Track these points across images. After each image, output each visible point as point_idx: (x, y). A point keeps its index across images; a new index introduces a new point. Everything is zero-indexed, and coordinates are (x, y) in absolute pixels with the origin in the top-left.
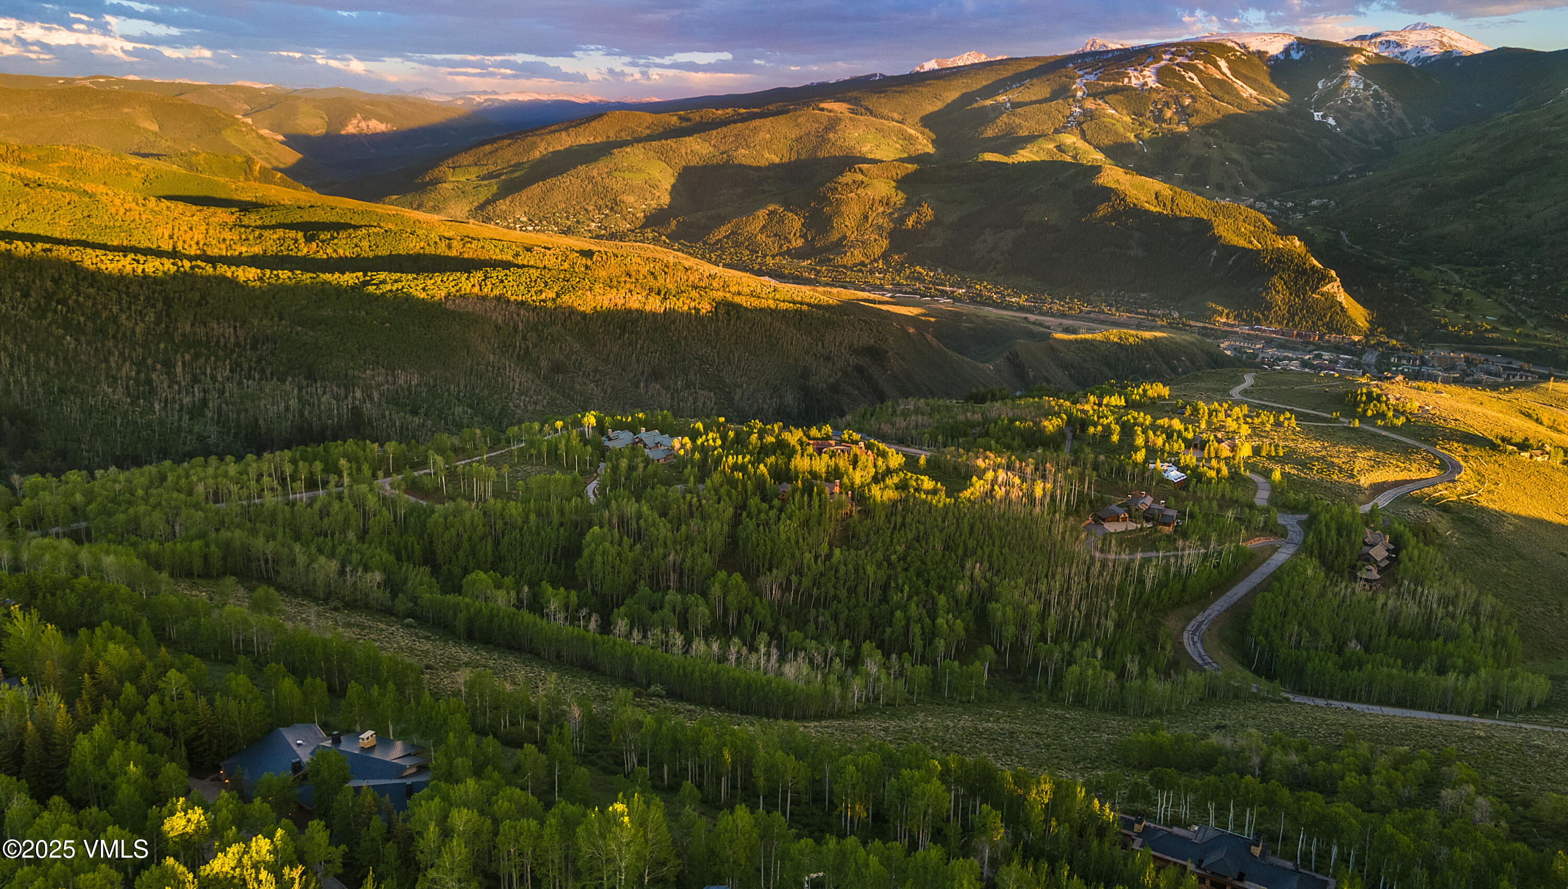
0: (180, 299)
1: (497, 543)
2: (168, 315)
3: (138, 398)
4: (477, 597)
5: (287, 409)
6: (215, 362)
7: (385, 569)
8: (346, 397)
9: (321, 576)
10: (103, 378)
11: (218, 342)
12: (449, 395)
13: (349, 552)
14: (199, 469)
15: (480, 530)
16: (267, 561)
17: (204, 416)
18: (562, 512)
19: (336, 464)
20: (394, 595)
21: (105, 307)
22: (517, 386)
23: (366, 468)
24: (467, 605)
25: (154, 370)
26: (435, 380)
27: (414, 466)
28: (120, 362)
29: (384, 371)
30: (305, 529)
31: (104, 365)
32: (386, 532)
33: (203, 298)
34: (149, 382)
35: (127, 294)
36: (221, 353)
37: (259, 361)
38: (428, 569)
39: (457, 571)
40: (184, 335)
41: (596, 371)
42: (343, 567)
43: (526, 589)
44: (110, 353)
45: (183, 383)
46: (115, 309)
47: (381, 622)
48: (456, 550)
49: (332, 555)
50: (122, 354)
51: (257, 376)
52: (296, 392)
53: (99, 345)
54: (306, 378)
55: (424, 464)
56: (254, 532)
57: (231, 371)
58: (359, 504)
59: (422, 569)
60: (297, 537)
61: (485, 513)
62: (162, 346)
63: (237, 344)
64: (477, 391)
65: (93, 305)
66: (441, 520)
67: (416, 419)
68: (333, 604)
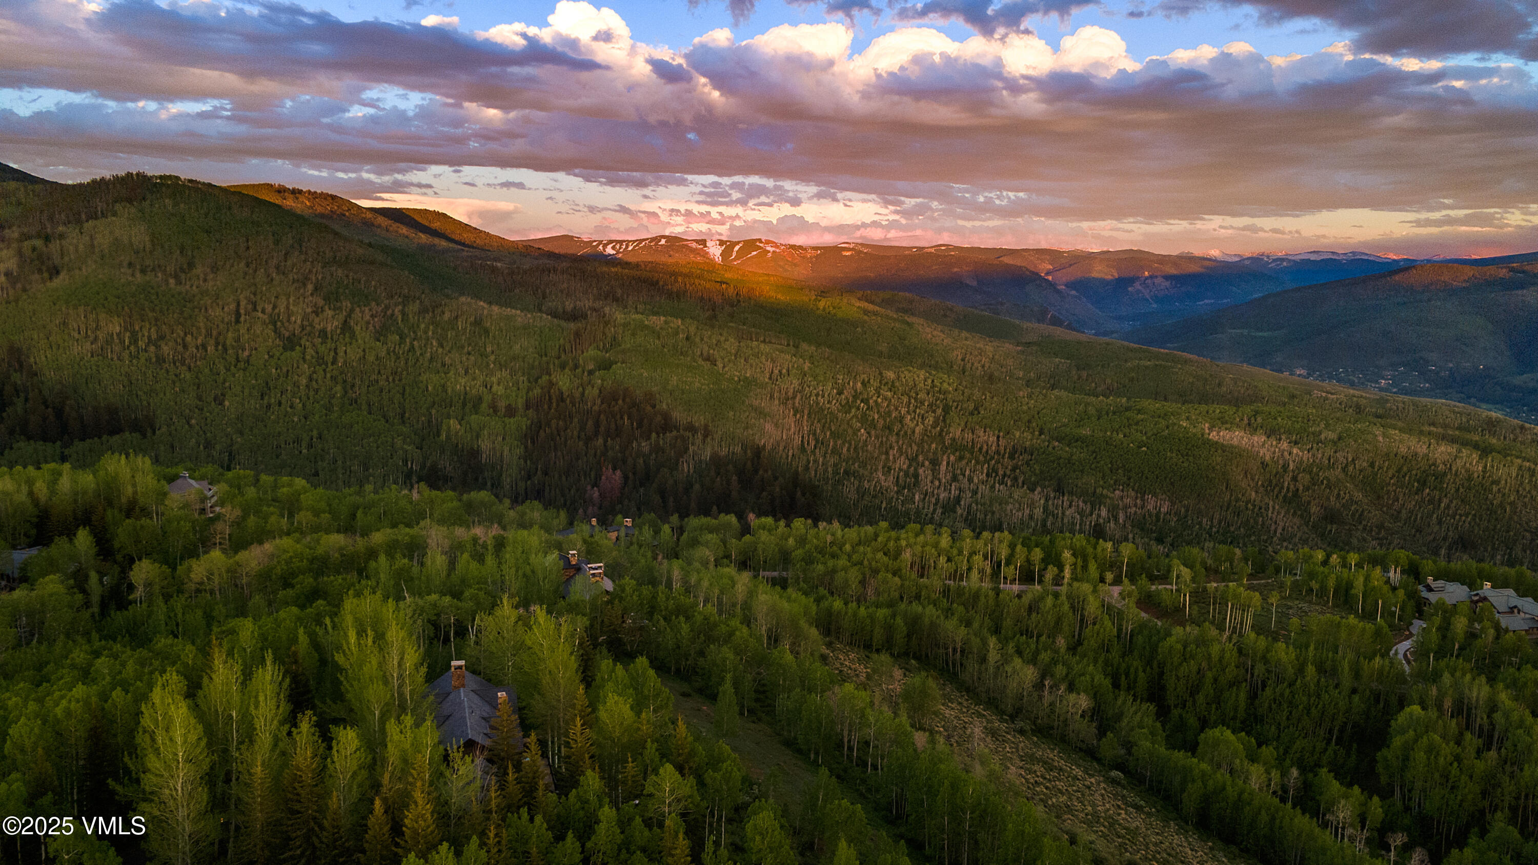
0: (956, 408)
1: (1253, 696)
2: (944, 421)
3: (904, 488)
4: (1219, 766)
5: (1031, 517)
6: (975, 466)
7: (1096, 695)
8: (1091, 515)
9: (1013, 685)
10: (880, 467)
11: (981, 449)
12: (1200, 528)
13: (1054, 662)
14: (910, 534)
15: (1231, 672)
16: (955, 650)
17: (955, 512)
18: (1357, 674)
19: (1058, 555)
20: (1102, 732)
21: (896, 409)
22: (1279, 531)
23: (1093, 567)
24: (1204, 774)
25: (923, 465)
26: (1187, 511)
27: (1152, 579)
28: (897, 455)
29: (1133, 494)
30: (1008, 623)
31: (883, 457)
32: (1105, 647)
33: (976, 408)
34: (916, 476)
35: (916, 399)
36: (981, 458)
37: (1014, 470)
38: (1152, 708)
39: (1192, 721)
40: (954, 439)
41: (1381, 527)
42: (1043, 677)
43: (1295, 772)
44: (891, 447)
45: (944, 480)
46: (903, 411)
47: (1078, 766)
48: (1194, 691)
49: (1033, 661)
50: (900, 449)
51: (1009, 483)
52: (1042, 502)
53: (884, 439)
54: (1055, 491)
55: (1164, 578)
56: (948, 613)
57: (988, 475)
58: (1077, 605)
59: (1145, 706)
60: (996, 630)
61: (1240, 651)
62: (934, 446)
63: (998, 452)
64: (1232, 529)
65: (888, 406)
66: (1179, 646)
67: (1161, 548)
68: (1020, 724)
